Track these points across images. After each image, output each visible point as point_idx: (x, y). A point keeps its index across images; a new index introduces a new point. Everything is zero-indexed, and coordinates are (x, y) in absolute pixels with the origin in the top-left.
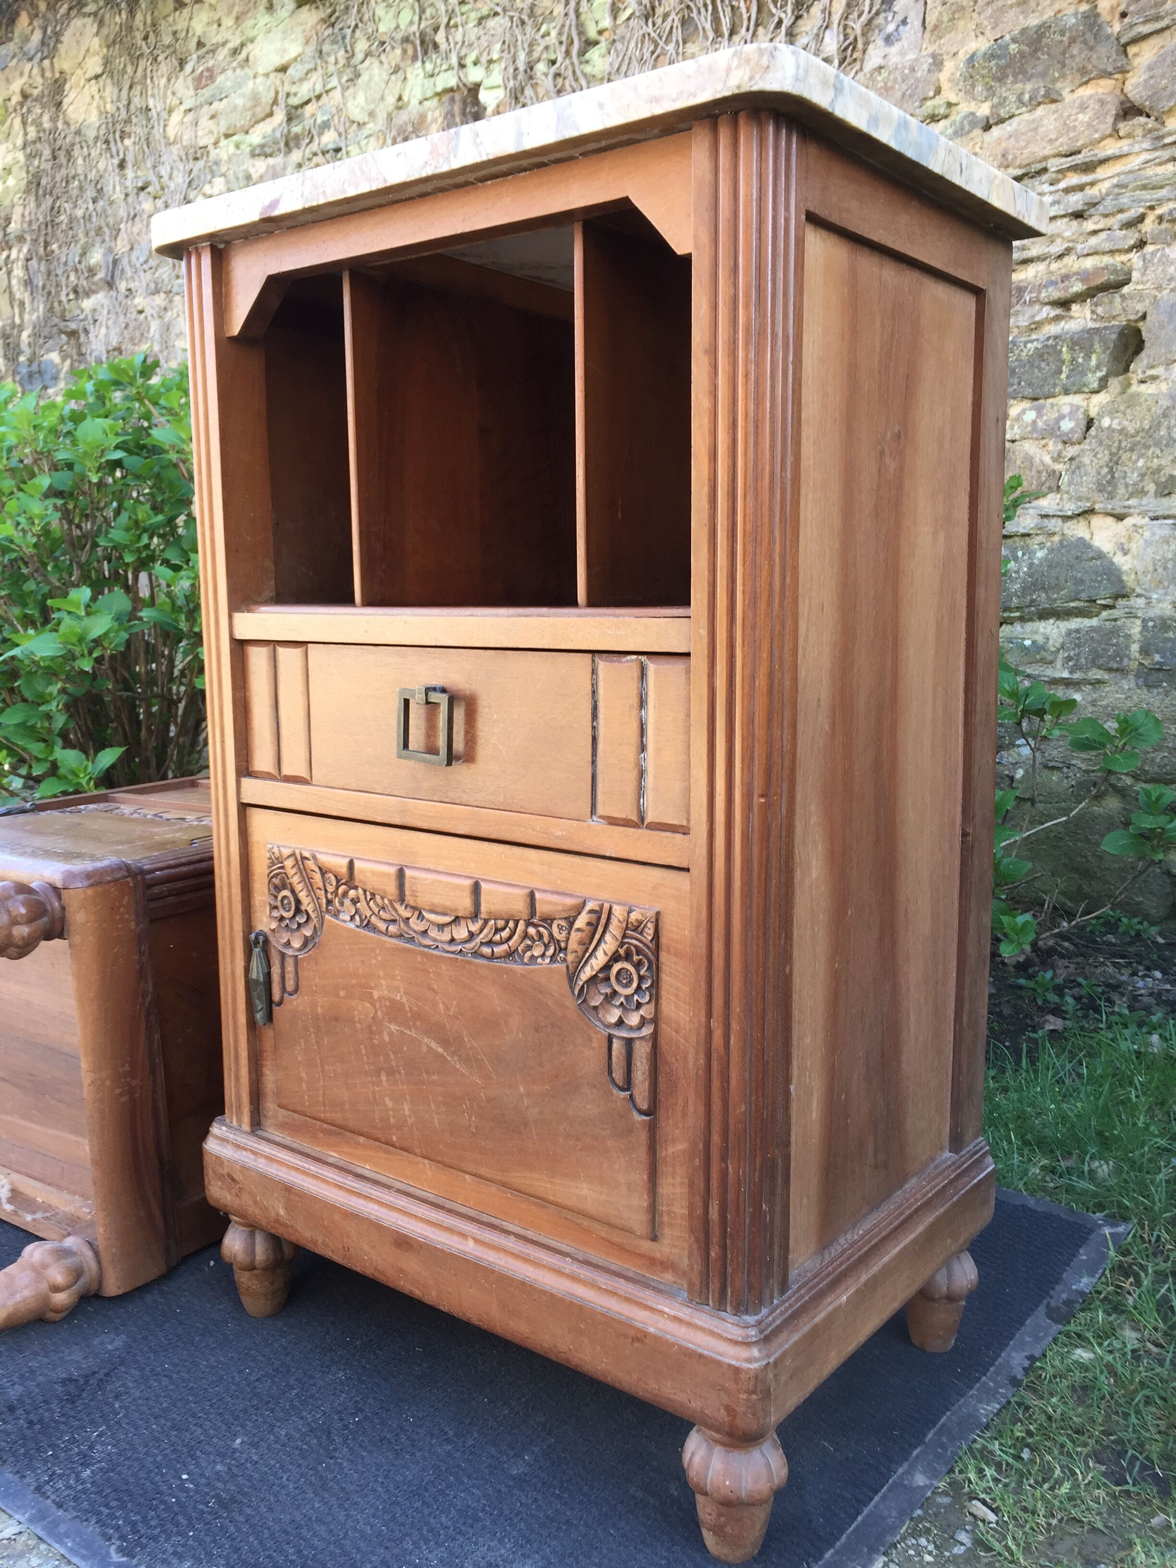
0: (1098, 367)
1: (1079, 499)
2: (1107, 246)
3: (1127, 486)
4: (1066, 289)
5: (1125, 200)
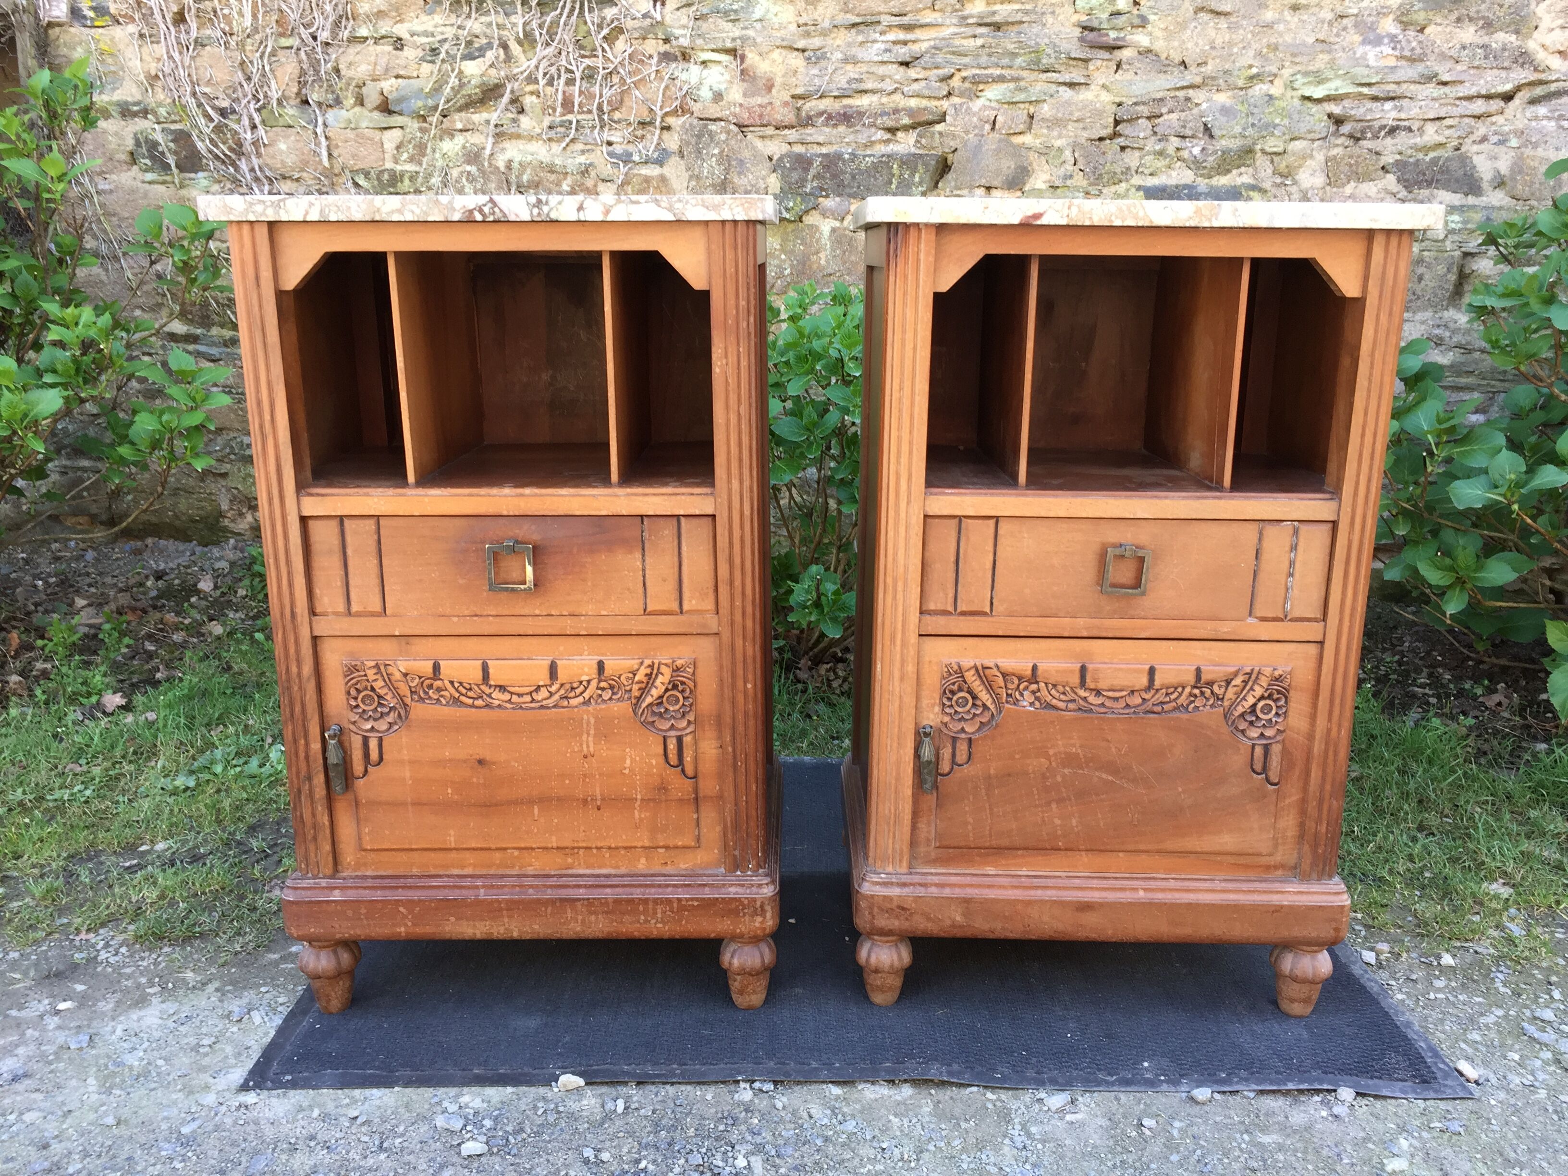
0: (921, 183)
2: (926, 92)
4: (897, 120)
5: (939, 59)
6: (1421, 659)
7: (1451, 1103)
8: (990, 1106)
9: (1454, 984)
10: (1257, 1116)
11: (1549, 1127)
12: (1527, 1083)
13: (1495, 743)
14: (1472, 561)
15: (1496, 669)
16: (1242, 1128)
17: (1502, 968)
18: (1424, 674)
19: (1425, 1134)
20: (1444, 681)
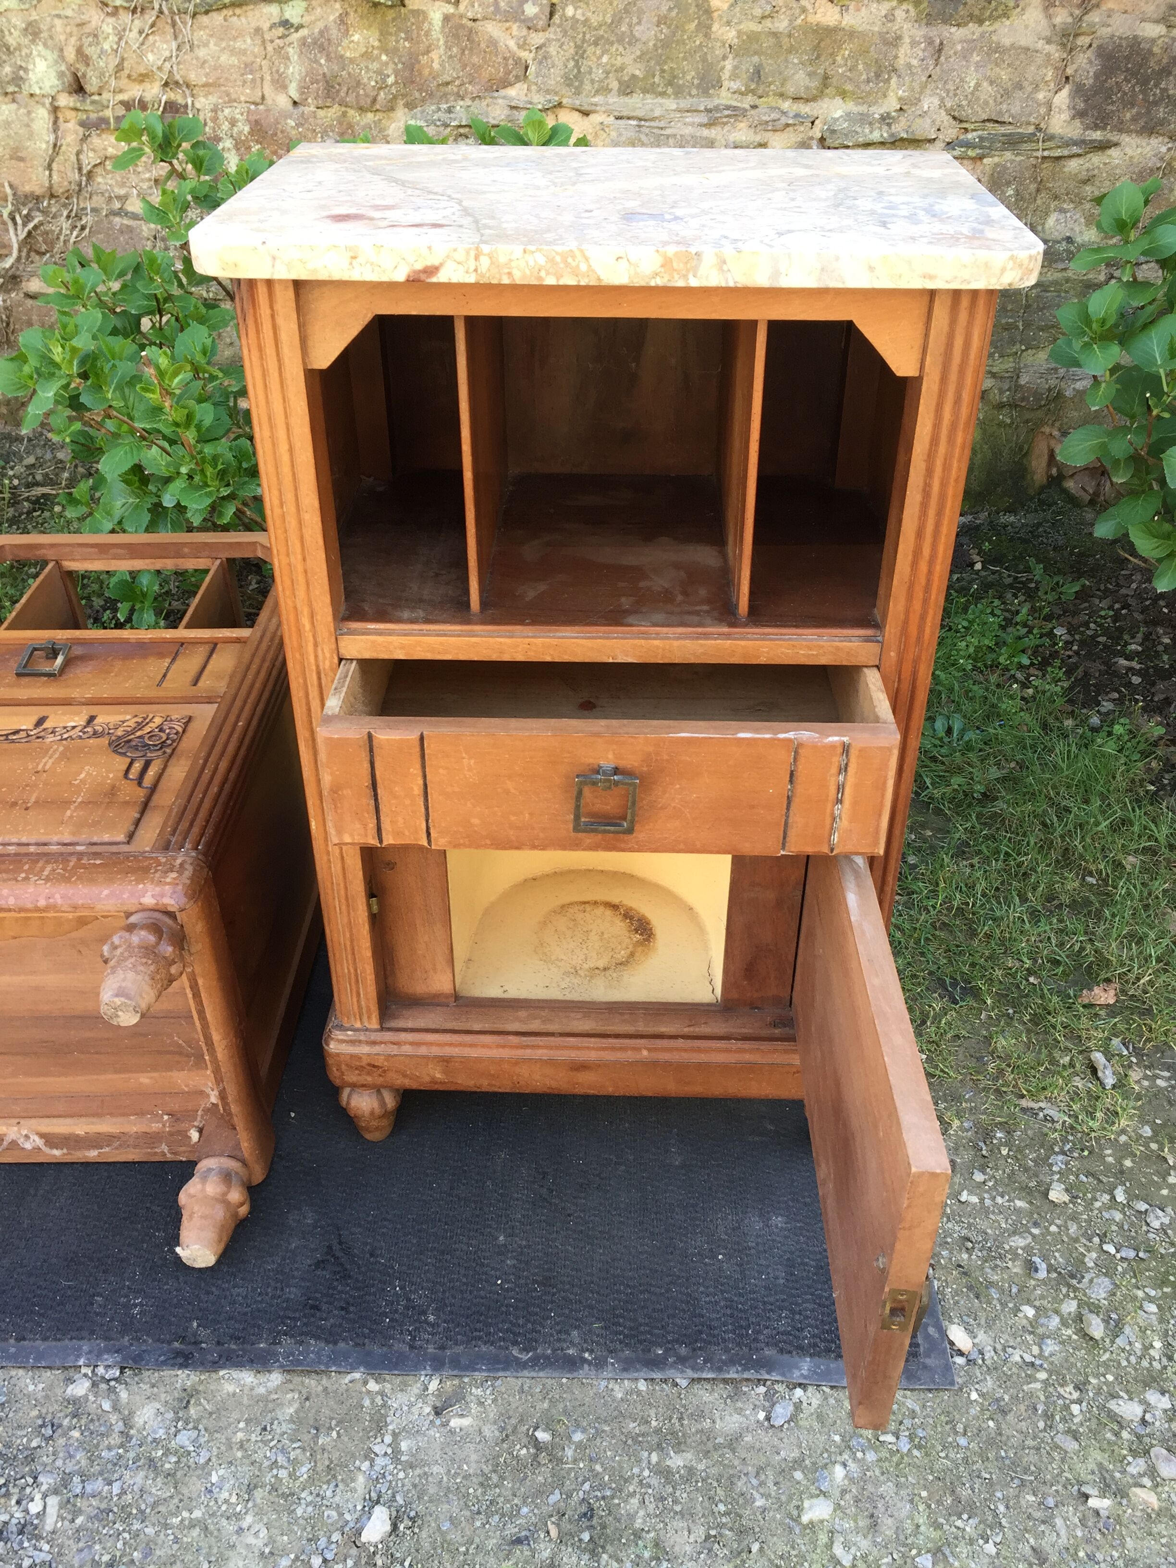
1: (548, 92)
3: (592, 81)
7: (922, 1396)
9: (999, 1175)
10: (680, 1419)
11: (1028, 1442)
12: (1028, 1358)
16: (655, 1439)
17: (1068, 1147)
18: (1139, 637)
19: (871, 1456)
20: (1160, 648)
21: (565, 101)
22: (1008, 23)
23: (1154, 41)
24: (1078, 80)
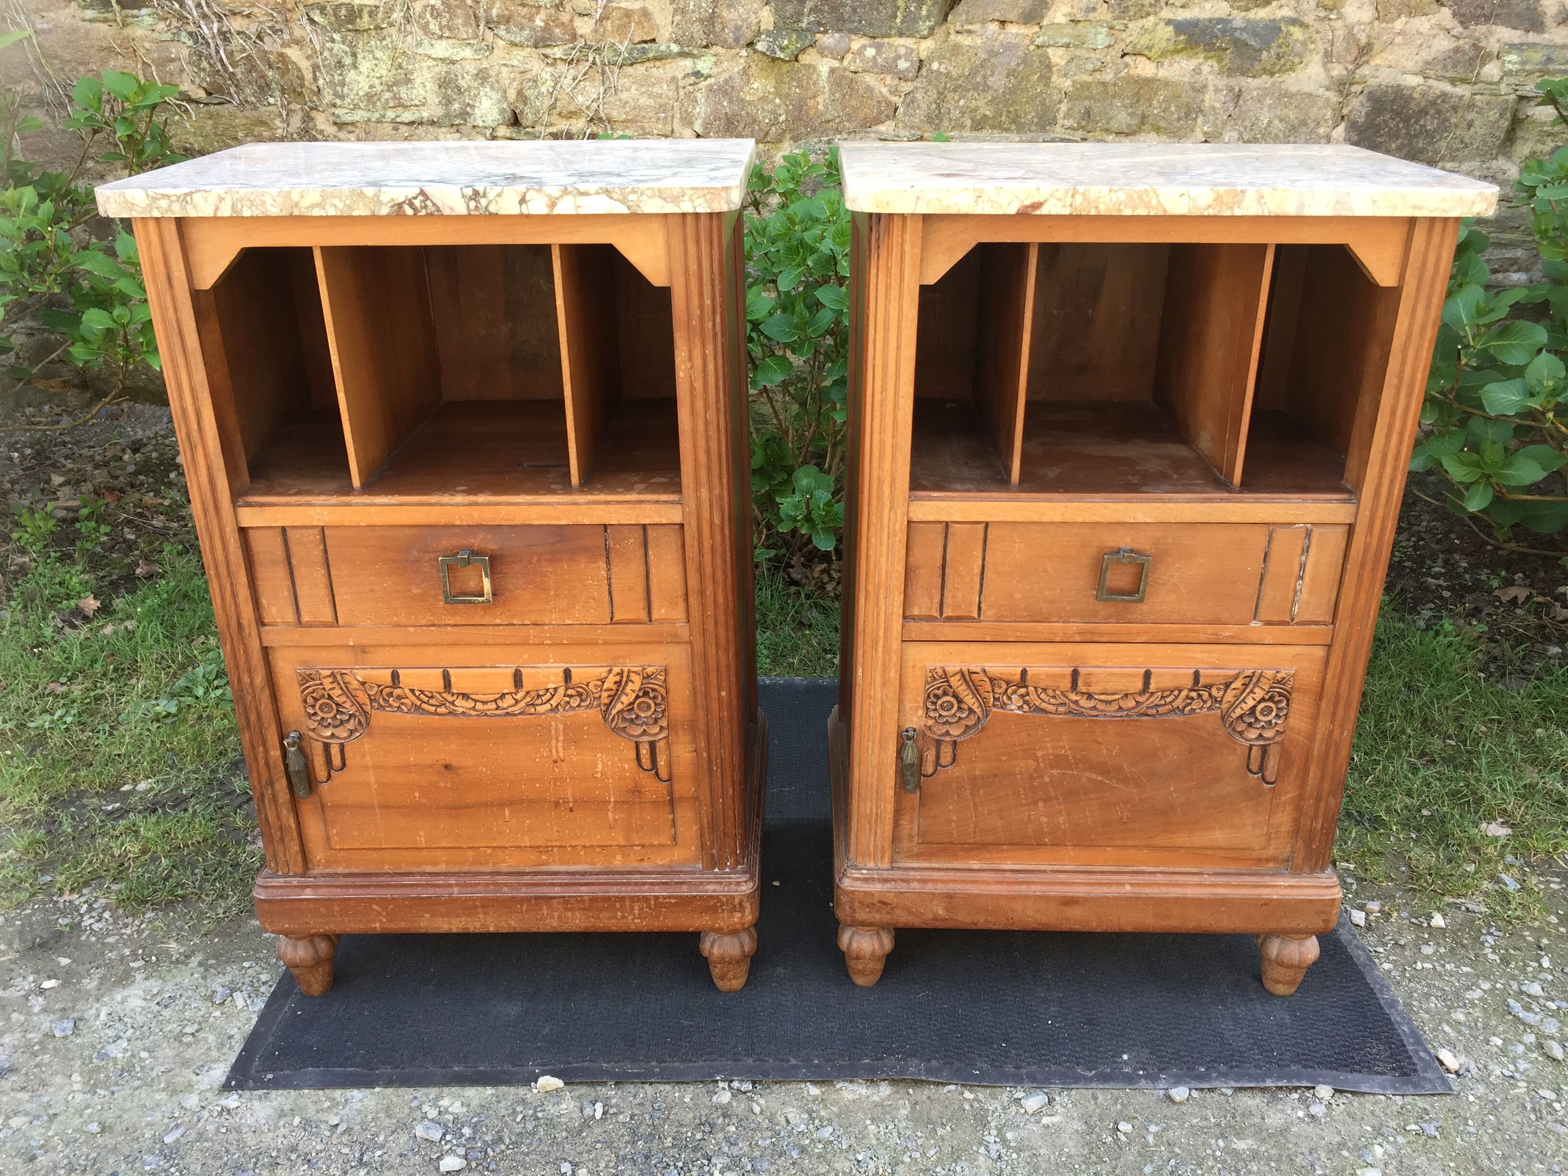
0: (928, 17)
1: (912, 128)
3: (950, 120)
6: (1438, 542)
7: (1428, 1099)
8: (967, 1107)
9: (1442, 950)
10: (1234, 1117)
11: (1526, 1129)
12: (1508, 1073)
13: (1507, 645)
14: (1499, 456)
15: (1515, 556)
16: (1218, 1131)
17: (1492, 930)
18: (1440, 562)
19: (1401, 1140)
20: (1460, 570)
21: (926, 135)
22: (1294, 75)
23: (1414, 88)
24: (1352, 118)
